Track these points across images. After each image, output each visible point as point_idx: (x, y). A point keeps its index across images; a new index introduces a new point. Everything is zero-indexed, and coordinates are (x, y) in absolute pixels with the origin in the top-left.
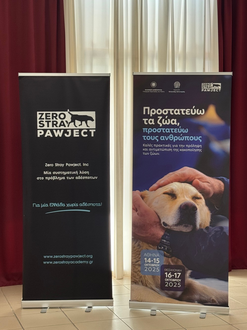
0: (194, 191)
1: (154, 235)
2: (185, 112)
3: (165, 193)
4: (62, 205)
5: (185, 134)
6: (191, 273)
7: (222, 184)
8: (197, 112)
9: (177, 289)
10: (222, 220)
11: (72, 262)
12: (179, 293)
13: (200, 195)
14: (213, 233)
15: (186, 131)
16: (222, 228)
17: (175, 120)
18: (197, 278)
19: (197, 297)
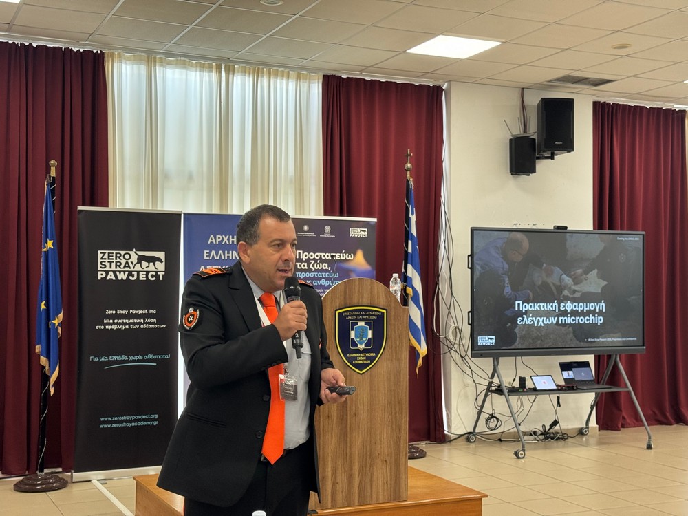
4: (124, 358)
11: (134, 424)
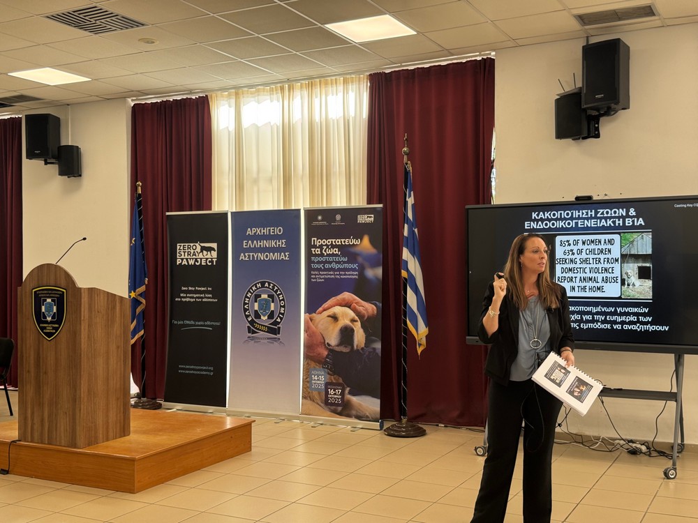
0: (352, 314)
1: (319, 354)
2: (344, 242)
3: (329, 316)
5: (344, 262)
6: (350, 390)
7: (375, 308)
8: (354, 242)
9: (338, 405)
10: (374, 341)
11: (198, 373)
12: (340, 409)
13: (356, 318)
14: (367, 353)
15: (346, 259)
16: (374, 349)
17: (337, 250)
18: (354, 395)
19: (354, 412)
